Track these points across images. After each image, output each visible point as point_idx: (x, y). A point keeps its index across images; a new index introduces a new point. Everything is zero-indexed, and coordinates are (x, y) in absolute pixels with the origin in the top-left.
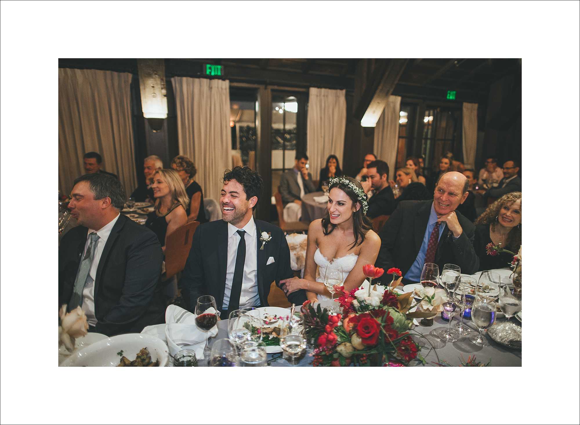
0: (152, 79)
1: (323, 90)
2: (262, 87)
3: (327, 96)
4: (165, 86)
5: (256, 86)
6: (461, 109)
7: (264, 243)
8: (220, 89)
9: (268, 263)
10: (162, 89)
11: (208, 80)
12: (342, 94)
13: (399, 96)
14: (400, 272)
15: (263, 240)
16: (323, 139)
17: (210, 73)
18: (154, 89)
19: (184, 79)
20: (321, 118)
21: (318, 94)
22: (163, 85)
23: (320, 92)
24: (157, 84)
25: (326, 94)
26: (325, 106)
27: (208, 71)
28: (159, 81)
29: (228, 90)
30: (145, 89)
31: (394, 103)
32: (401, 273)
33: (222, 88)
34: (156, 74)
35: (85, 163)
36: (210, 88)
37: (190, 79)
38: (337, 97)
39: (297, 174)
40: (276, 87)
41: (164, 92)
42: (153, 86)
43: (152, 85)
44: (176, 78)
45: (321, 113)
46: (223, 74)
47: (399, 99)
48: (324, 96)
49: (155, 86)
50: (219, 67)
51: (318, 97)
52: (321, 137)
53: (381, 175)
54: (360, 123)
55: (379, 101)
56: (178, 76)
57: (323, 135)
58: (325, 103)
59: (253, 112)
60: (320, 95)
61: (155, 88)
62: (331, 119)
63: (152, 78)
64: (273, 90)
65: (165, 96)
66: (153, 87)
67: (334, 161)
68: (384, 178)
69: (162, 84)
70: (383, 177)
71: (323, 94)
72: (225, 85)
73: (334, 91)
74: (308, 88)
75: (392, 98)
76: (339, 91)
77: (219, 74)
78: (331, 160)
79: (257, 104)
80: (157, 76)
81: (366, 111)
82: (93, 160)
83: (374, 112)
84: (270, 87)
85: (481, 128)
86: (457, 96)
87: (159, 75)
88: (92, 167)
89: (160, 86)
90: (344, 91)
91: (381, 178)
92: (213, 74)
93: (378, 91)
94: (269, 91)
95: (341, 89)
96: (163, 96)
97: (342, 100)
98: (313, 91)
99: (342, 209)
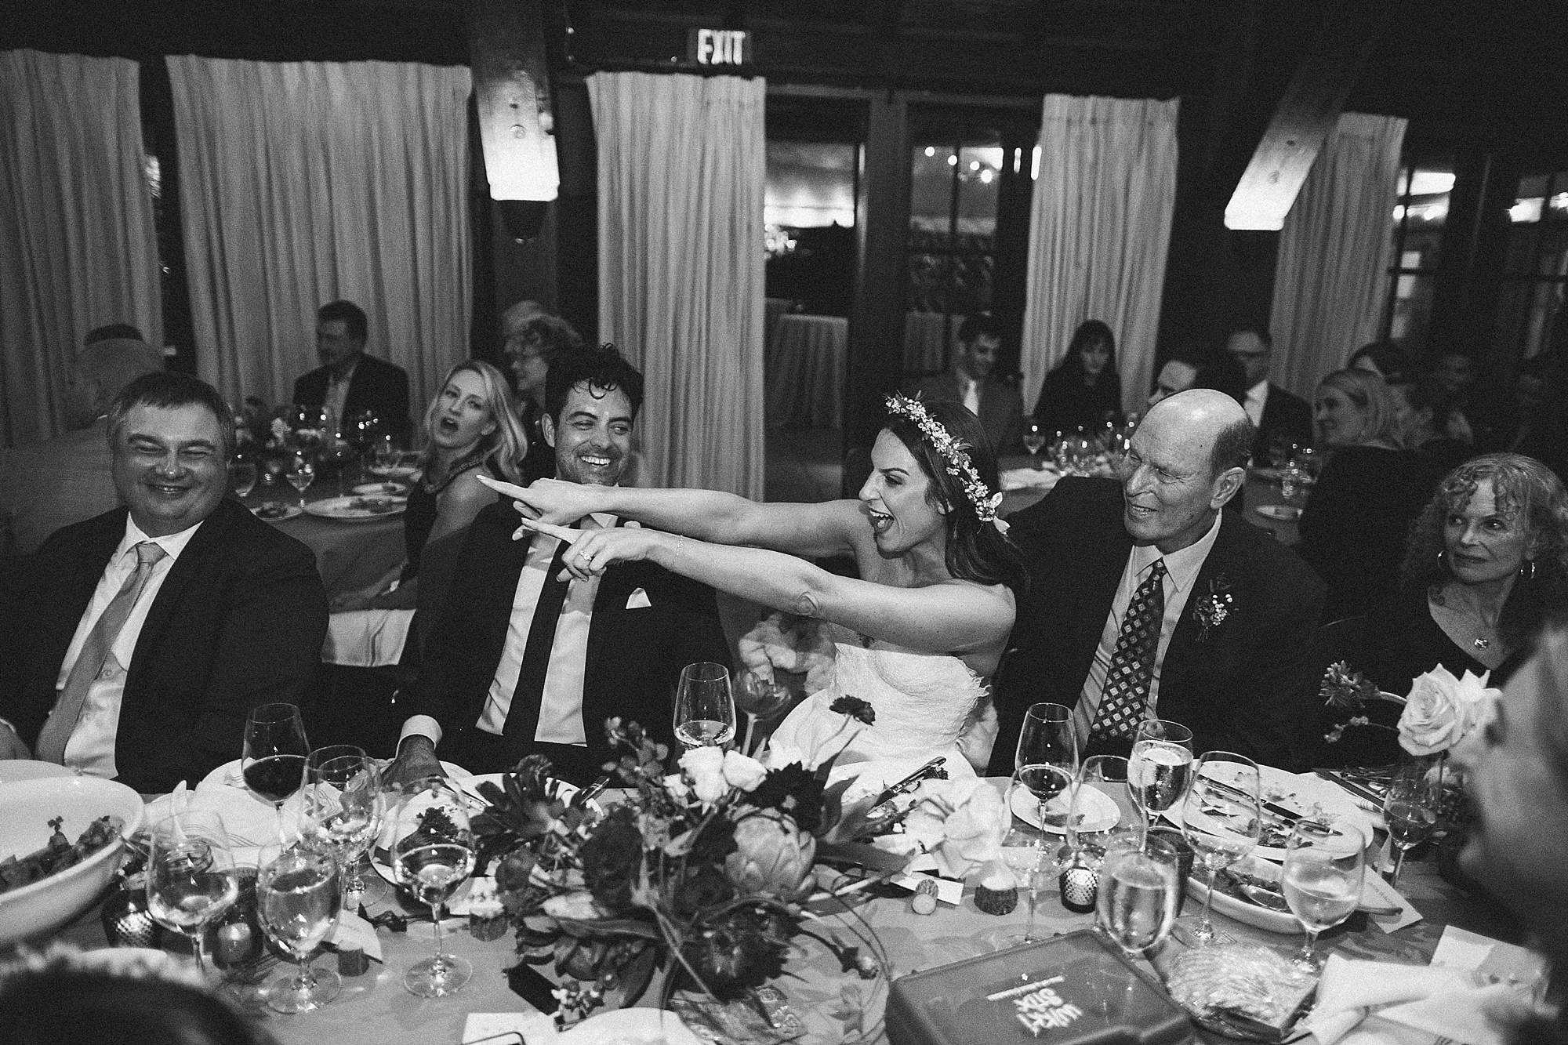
0: (509, 84)
1: (1090, 104)
2: (876, 97)
3: (1107, 122)
4: (549, 102)
5: (856, 93)
8: (736, 108)
10: (540, 111)
11: (699, 79)
12: (1164, 115)
13: (1399, 115)
17: (709, 56)
18: (517, 114)
19: (625, 77)
20: (1080, 200)
21: (1074, 117)
22: (544, 99)
23: (1081, 113)
24: (525, 97)
25: (1103, 116)
26: (1096, 157)
27: (703, 50)
28: (530, 87)
29: (761, 110)
30: (491, 113)
31: (1376, 141)
33: (741, 105)
34: (520, 68)
35: (320, 335)
36: (706, 105)
37: (643, 78)
38: (1146, 125)
39: (966, 388)
40: (925, 96)
41: (547, 119)
42: (513, 102)
43: (511, 101)
44: (602, 75)
45: (1080, 181)
46: (749, 59)
47: (1399, 127)
48: (1094, 122)
49: (519, 103)
50: (739, 36)
51: (1075, 127)
54: (1223, 216)
56: (609, 69)
57: (1083, 259)
58: (1096, 150)
60: (1080, 120)
61: (520, 109)
63: (511, 79)
64: (914, 107)
65: (549, 133)
66: (515, 106)
69: (541, 95)
71: (1090, 115)
72: (755, 90)
73: (1135, 105)
74: (1038, 94)
75: (1358, 125)
76: (1151, 103)
77: (738, 60)
79: (863, 153)
80: (523, 73)
81: (1244, 173)
82: (339, 327)
83: (1275, 177)
84: (901, 96)
87: (528, 70)
88: (334, 348)
89: (533, 104)
90: (1173, 105)
92: (717, 59)
94: (902, 108)
95: (1163, 97)
96: (544, 135)
97: (1165, 135)
98: (1056, 106)
99: (896, 496)
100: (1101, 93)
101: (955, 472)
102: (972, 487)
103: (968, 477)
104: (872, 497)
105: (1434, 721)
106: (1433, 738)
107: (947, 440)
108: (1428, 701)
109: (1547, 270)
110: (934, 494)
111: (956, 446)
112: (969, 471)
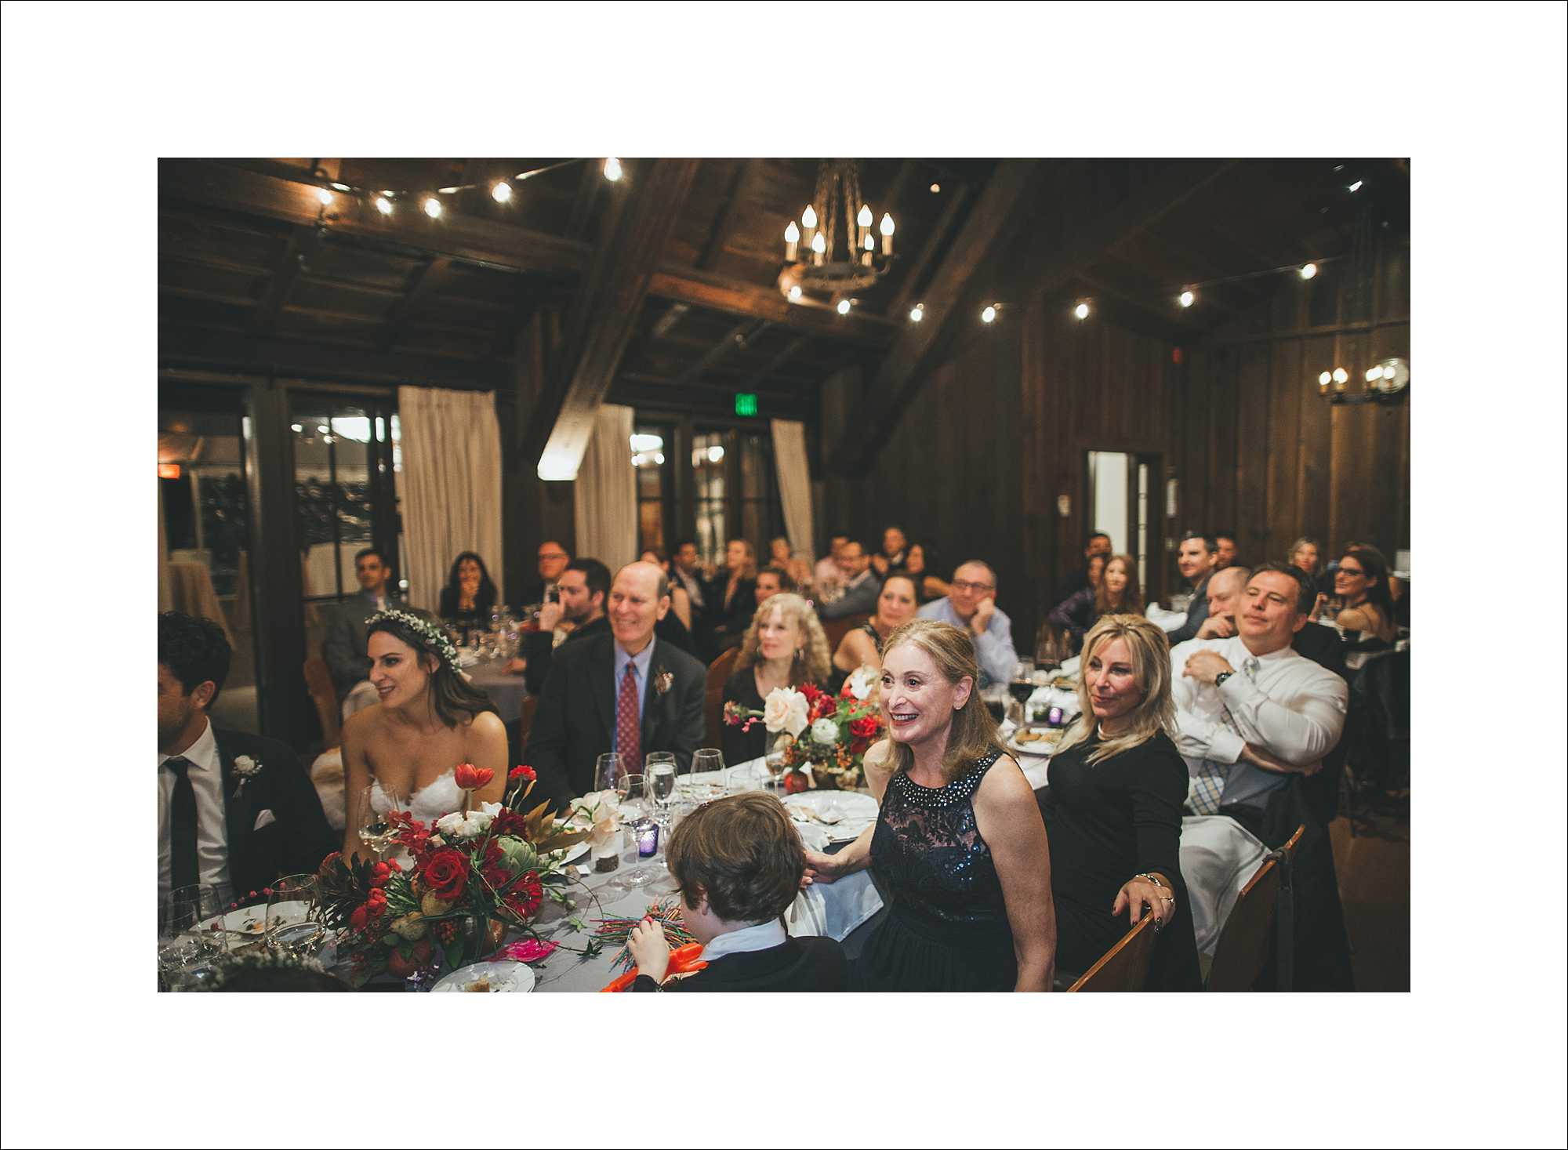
1: (435, 394)
2: (258, 382)
3: (448, 407)
5: (239, 379)
6: (767, 436)
7: (243, 781)
9: (260, 824)
12: (486, 403)
13: (629, 405)
14: (534, 771)
15: (241, 775)
16: (444, 514)
20: (435, 461)
21: (424, 403)
23: (429, 398)
25: (444, 403)
26: (443, 431)
31: (619, 422)
32: (535, 775)
38: (474, 409)
40: (301, 384)
45: (434, 451)
47: (628, 413)
48: (439, 406)
51: (425, 411)
52: (439, 507)
53: (592, 592)
54: (537, 471)
55: (577, 420)
57: (443, 502)
58: (442, 425)
59: (236, 440)
60: (429, 405)
62: (464, 461)
64: (292, 391)
67: (473, 564)
68: (598, 601)
70: (594, 598)
71: (435, 401)
73: (464, 396)
74: (395, 386)
75: (610, 412)
76: (477, 394)
78: (464, 564)
79: (246, 422)
81: (546, 442)
83: (567, 445)
84: (284, 383)
85: (816, 472)
86: (759, 404)
90: (491, 397)
91: (591, 598)
93: (569, 400)
94: (283, 391)
95: (484, 391)
97: (489, 416)
98: (409, 395)
99: (396, 671)
100: (442, 386)
101: (433, 641)
102: (446, 648)
103: (442, 642)
104: (380, 678)
105: (780, 713)
106: (781, 721)
107: (421, 622)
108: (775, 705)
109: (704, 494)
110: (423, 661)
111: (429, 625)
112: (442, 638)
